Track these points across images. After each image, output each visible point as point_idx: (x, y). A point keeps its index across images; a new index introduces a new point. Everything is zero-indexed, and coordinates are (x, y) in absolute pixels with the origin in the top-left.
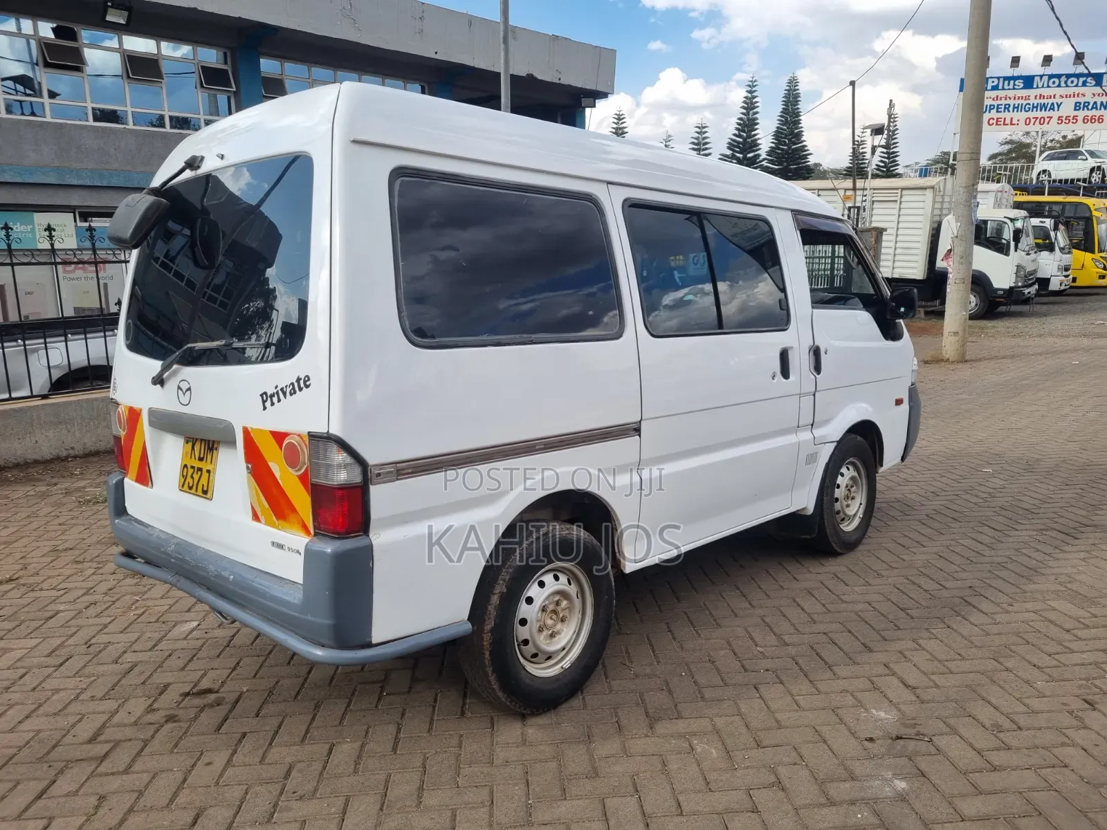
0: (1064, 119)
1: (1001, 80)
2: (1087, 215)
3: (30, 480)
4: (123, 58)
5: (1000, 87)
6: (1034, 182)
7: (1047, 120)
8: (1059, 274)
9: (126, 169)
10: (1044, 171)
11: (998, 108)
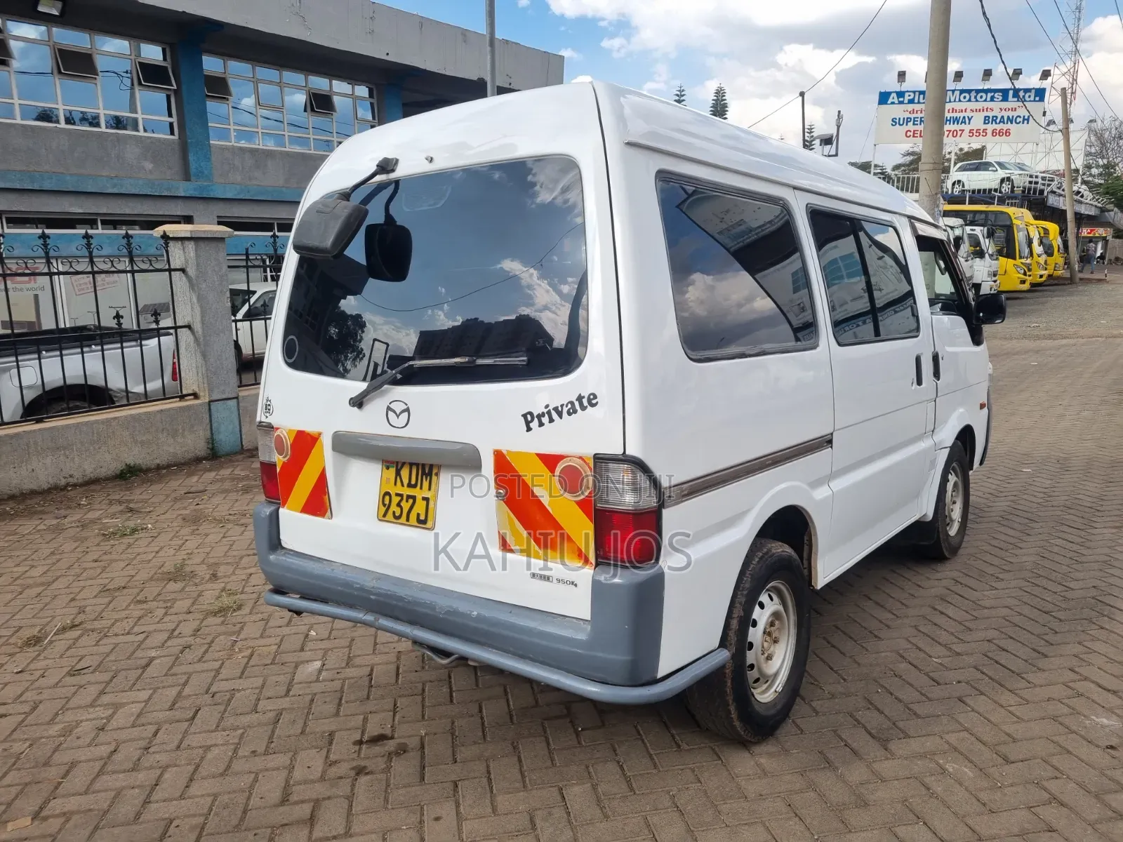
0: (974, 132)
1: (917, 94)
2: (1008, 223)
3: (31, 513)
4: (53, 52)
5: (916, 101)
6: (950, 192)
7: (959, 133)
8: (989, 279)
9: (59, 171)
10: (959, 181)
11: (914, 121)
